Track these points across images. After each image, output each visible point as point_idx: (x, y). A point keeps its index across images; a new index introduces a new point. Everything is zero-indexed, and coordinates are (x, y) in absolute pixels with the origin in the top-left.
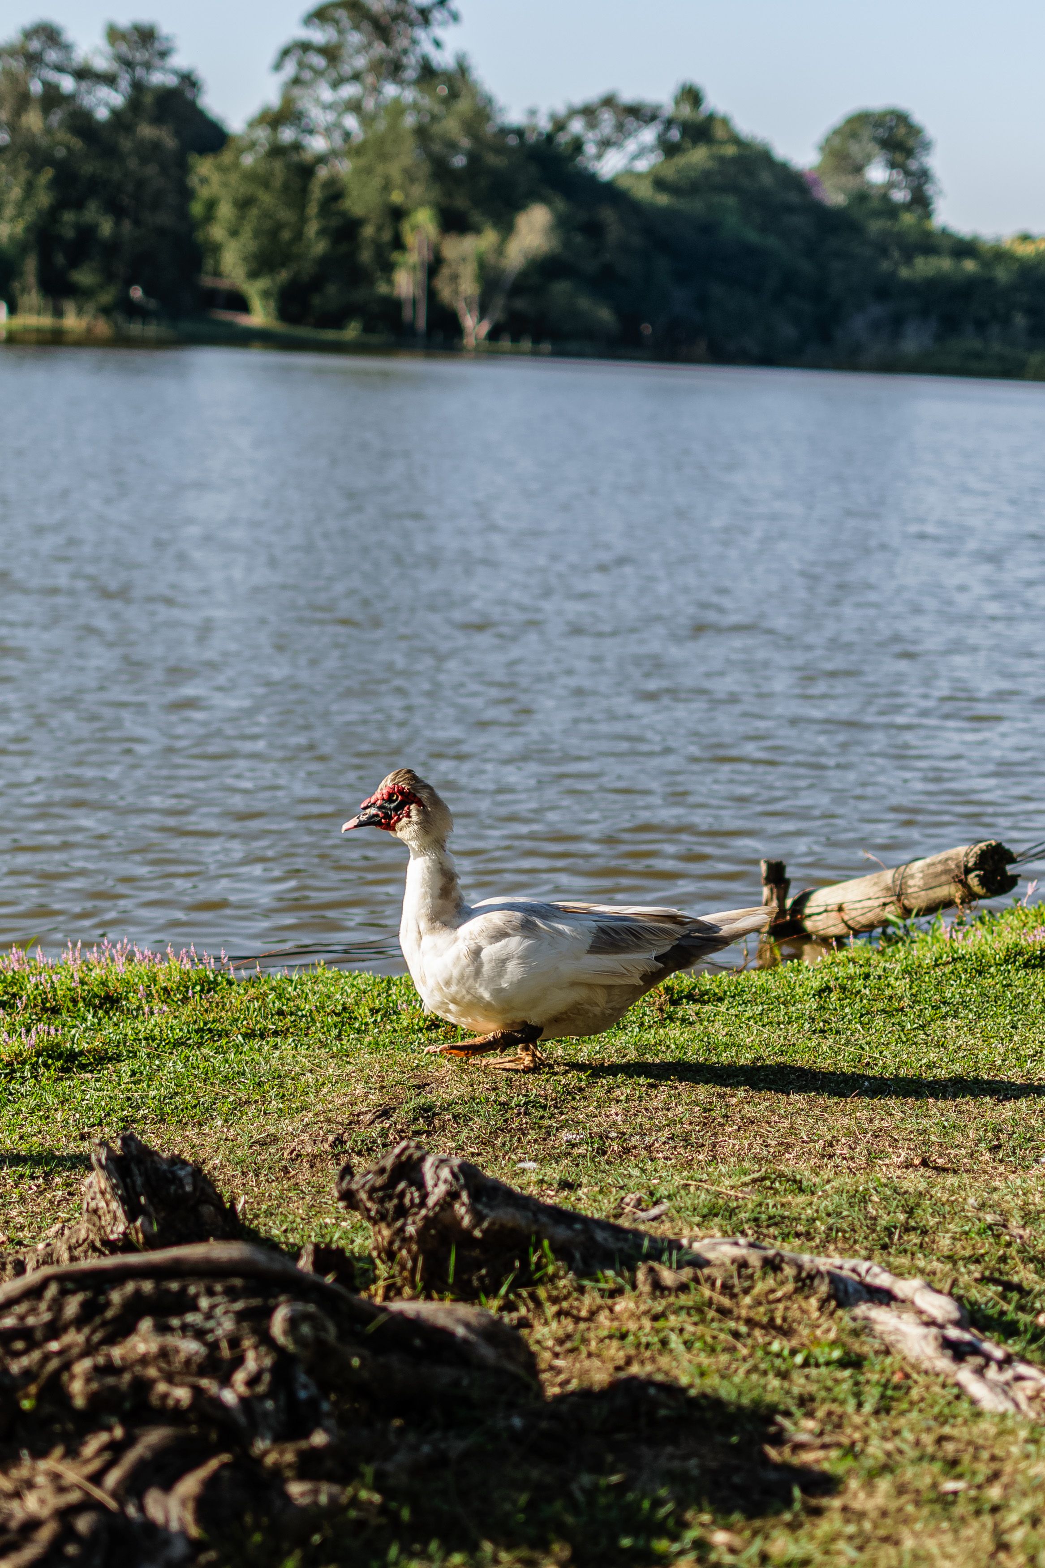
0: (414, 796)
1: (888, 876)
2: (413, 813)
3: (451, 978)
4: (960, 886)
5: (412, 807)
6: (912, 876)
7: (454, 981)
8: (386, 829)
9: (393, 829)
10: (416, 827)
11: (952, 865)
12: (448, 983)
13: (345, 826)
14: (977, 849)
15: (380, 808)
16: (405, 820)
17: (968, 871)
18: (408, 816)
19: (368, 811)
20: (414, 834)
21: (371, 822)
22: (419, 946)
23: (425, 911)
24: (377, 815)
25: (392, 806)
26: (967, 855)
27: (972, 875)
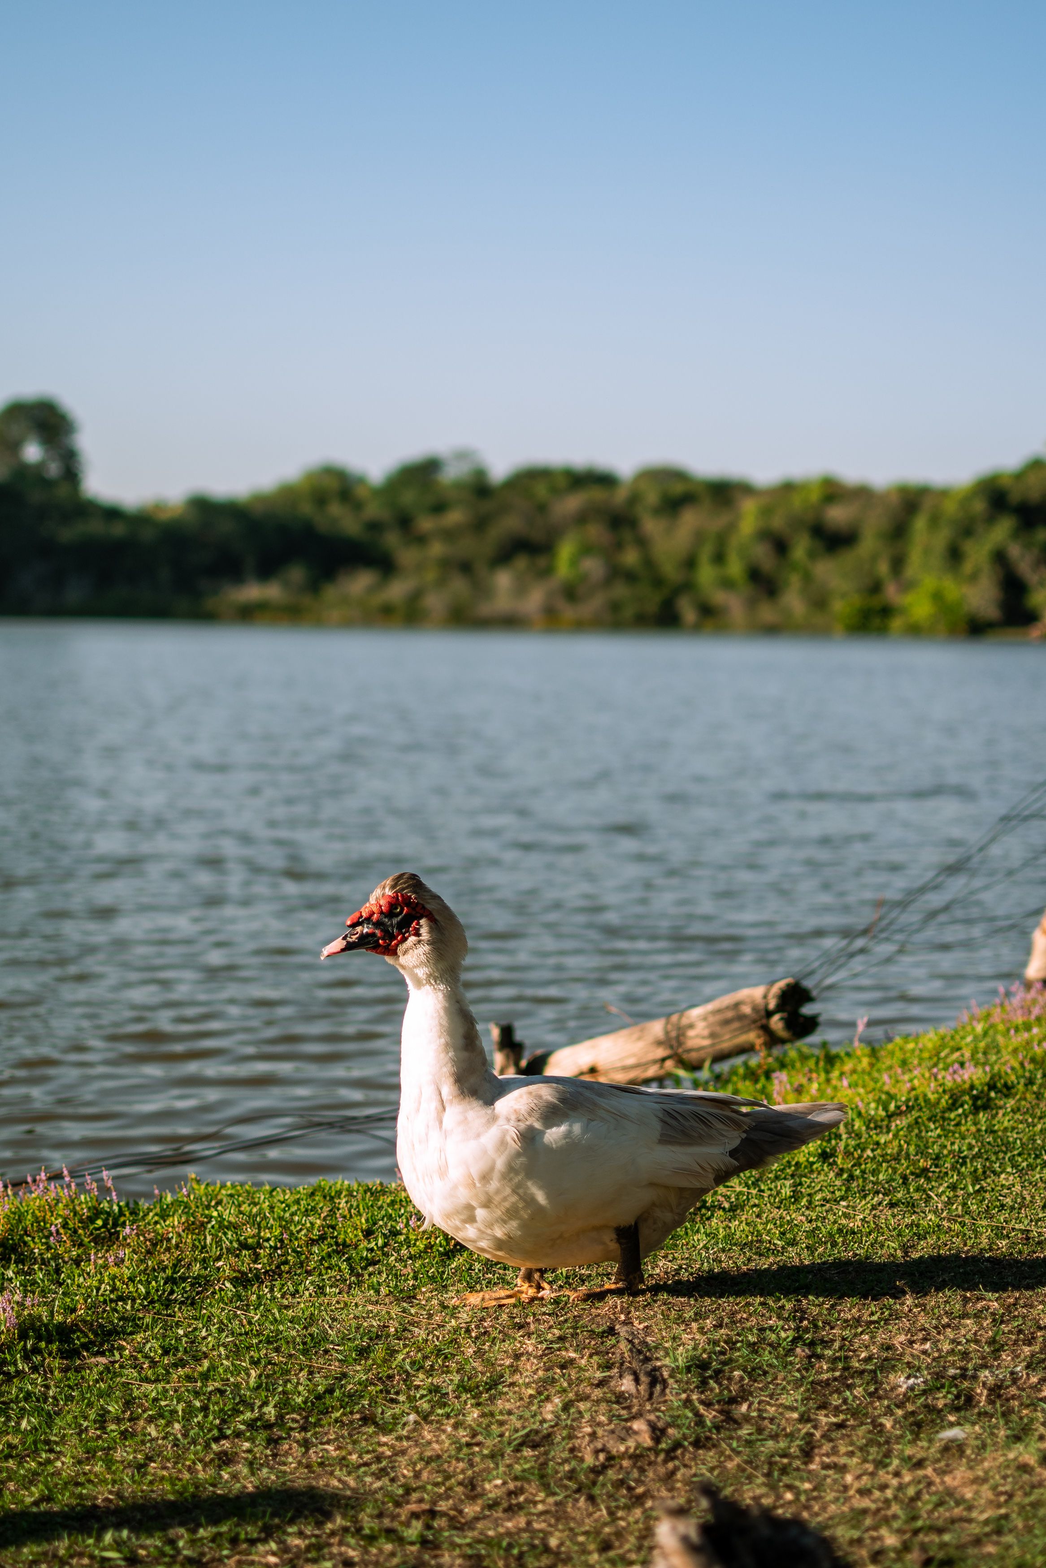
0: (424, 907)
1: (657, 1028)
2: (424, 931)
3: (492, 1168)
4: (761, 1032)
5: (423, 921)
6: (691, 1026)
7: (496, 1175)
8: (384, 953)
9: (393, 953)
10: (427, 948)
11: (747, 1010)
12: (485, 1178)
13: (327, 950)
14: (776, 988)
15: (378, 924)
16: (412, 939)
17: (769, 1014)
18: (417, 934)
19: (359, 929)
20: (423, 958)
21: (365, 942)
22: (441, 1122)
23: (447, 1070)
24: (373, 935)
25: (395, 921)
26: (765, 997)
27: (776, 1018)
